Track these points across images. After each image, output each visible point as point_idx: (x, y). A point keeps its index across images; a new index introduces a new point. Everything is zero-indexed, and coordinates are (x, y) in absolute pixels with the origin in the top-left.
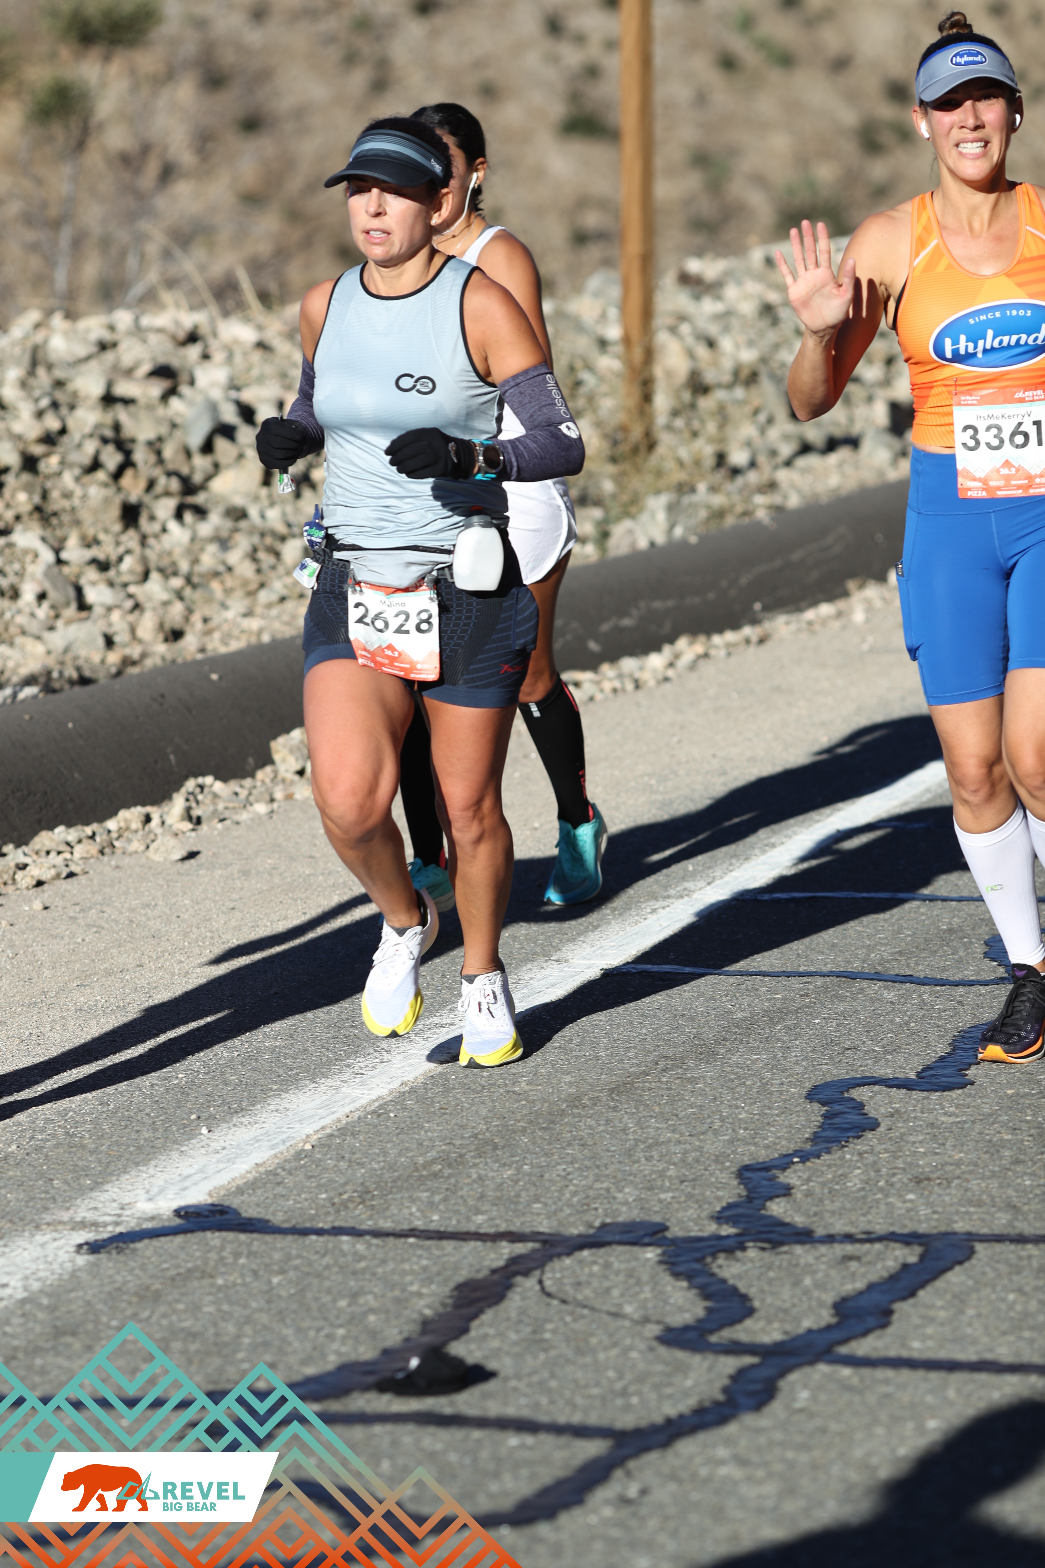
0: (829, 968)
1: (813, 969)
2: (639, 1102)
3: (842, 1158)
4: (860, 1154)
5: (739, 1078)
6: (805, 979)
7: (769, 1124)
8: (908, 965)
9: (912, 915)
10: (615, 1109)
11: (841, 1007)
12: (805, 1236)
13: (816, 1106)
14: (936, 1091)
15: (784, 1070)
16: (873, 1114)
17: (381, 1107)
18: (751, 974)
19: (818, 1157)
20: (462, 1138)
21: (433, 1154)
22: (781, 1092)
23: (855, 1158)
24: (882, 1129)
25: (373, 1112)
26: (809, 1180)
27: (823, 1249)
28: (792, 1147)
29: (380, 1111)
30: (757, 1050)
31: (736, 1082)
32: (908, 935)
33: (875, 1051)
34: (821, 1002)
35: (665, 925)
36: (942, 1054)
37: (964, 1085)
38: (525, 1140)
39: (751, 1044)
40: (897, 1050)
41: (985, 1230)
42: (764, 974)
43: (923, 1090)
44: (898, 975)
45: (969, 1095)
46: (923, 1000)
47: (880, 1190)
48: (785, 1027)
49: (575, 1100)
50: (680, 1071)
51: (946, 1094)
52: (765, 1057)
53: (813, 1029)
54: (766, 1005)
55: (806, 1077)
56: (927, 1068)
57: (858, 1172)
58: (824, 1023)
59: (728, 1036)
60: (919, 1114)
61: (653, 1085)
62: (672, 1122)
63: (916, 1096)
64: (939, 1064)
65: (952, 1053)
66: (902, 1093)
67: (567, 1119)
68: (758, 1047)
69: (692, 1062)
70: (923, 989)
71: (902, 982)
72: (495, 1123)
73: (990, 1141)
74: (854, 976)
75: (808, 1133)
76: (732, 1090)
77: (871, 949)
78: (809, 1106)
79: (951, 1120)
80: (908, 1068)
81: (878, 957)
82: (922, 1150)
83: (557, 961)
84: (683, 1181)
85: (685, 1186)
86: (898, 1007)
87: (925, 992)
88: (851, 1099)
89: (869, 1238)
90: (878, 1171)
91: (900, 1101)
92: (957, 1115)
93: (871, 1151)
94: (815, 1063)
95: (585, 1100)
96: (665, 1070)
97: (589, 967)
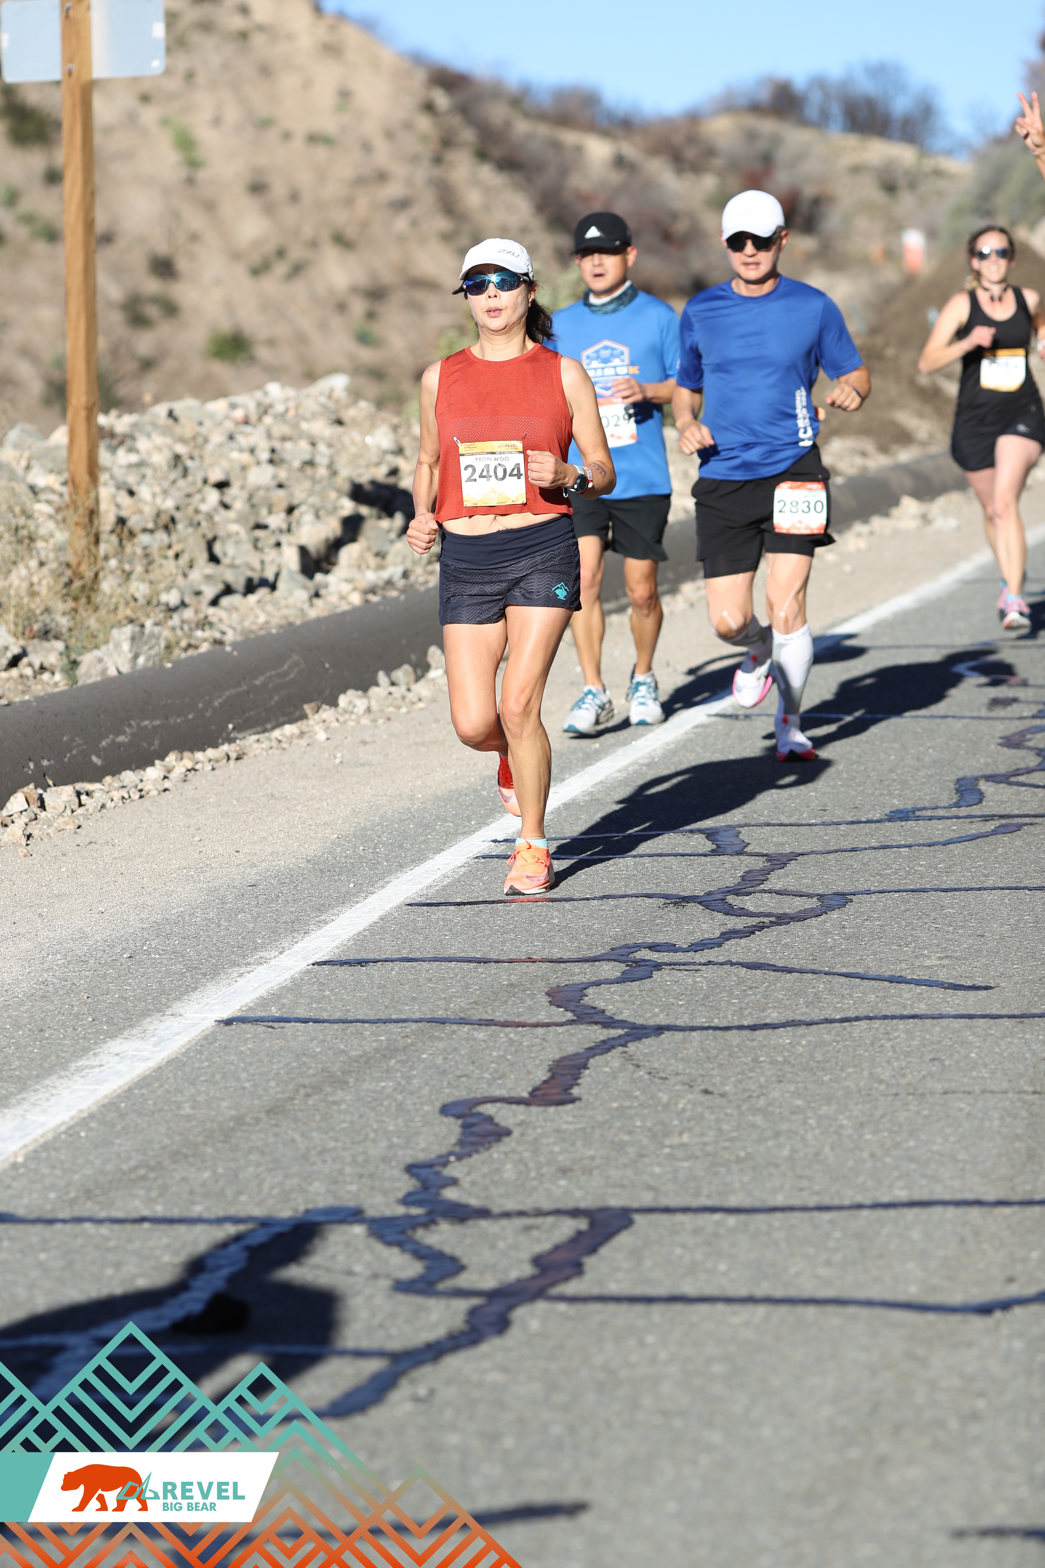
0: (417, 1016)
1: (403, 1017)
2: (296, 1120)
3: (491, 1156)
4: (506, 1153)
5: (375, 1100)
6: (400, 1025)
7: (416, 1133)
8: (486, 1012)
9: (473, 974)
10: (277, 1125)
11: (441, 1045)
12: (484, 1213)
13: (452, 1120)
14: (551, 1105)
15: (412, 1093)
16: (503, 1124)
17: (70, 1128)
18: (351, 1022)
19: (469, 1155)
20: (153, 1150)
21: (133, 1163)
22: (417, 1110)
23: (502, 1156)
24: (516, 1134)
26: (469, 1174)
27: (504, 1222)
28: (444, 1150)
30: (381, 1079)
31: (374, 1104)
32: (476, 990)
33: (484, 1078)
34: (421, 1041)
35: (256, 985)
36: (544, 1078)
37: (573, 1101)
38: (209, 1150)
39: (375, 1075)
40: (503, 1076)
41: (635, 1205)
42: (363, 1022)
43: (539, 1105)
44: (480, 1020)
45: (581, 1108)
46: (511, 1039)
47: (534, 1179)
48: (399, 1061)
49: (239, 1120)
50: (321, 1096)
51: (560, 1108)
52: (391, 1084)
53: (423, 1062)
54: (374, 1044)
55: (433, 1097)
56: (536, 1089)
57: (509, 1166)
58: (431, 1058)
59: (351, 1069)
60: (543, 1123)
61: (302, 1107)
62: (331, 1134)
63: (534, 1109)
64: (544, 1086)
65: (552, 1077)
66: (522, 1108)
67: (239, 1134)
68: (381, 1077)
69: (329, 1089)
70: (507, 1030)
71: (486, 1025)
72: (177, 1138)
73: (612, 1142)
74: (442, 1022)
75: (453, 1140)
76: (373, 1109)
77: (448, 1001)
78: (445, 1120)
79: (572, 1127)
80: (519, 1089)
81: (457, 1006)
82: (557, 1149)
83: (173, 1015)
84: (361, 1176)
85: (364, 1180)
86: (491, 1044)
87: (510, 1033)
88: (479, 1114)
89: (540, 1213)
90: (526, 1165)
91: (523, 1114)
92: (576, 1124)
93: (514, 1151)
94: (437, 1087)
95: (248, 1120)
96: (308, 1096)
97: (204, 1019)
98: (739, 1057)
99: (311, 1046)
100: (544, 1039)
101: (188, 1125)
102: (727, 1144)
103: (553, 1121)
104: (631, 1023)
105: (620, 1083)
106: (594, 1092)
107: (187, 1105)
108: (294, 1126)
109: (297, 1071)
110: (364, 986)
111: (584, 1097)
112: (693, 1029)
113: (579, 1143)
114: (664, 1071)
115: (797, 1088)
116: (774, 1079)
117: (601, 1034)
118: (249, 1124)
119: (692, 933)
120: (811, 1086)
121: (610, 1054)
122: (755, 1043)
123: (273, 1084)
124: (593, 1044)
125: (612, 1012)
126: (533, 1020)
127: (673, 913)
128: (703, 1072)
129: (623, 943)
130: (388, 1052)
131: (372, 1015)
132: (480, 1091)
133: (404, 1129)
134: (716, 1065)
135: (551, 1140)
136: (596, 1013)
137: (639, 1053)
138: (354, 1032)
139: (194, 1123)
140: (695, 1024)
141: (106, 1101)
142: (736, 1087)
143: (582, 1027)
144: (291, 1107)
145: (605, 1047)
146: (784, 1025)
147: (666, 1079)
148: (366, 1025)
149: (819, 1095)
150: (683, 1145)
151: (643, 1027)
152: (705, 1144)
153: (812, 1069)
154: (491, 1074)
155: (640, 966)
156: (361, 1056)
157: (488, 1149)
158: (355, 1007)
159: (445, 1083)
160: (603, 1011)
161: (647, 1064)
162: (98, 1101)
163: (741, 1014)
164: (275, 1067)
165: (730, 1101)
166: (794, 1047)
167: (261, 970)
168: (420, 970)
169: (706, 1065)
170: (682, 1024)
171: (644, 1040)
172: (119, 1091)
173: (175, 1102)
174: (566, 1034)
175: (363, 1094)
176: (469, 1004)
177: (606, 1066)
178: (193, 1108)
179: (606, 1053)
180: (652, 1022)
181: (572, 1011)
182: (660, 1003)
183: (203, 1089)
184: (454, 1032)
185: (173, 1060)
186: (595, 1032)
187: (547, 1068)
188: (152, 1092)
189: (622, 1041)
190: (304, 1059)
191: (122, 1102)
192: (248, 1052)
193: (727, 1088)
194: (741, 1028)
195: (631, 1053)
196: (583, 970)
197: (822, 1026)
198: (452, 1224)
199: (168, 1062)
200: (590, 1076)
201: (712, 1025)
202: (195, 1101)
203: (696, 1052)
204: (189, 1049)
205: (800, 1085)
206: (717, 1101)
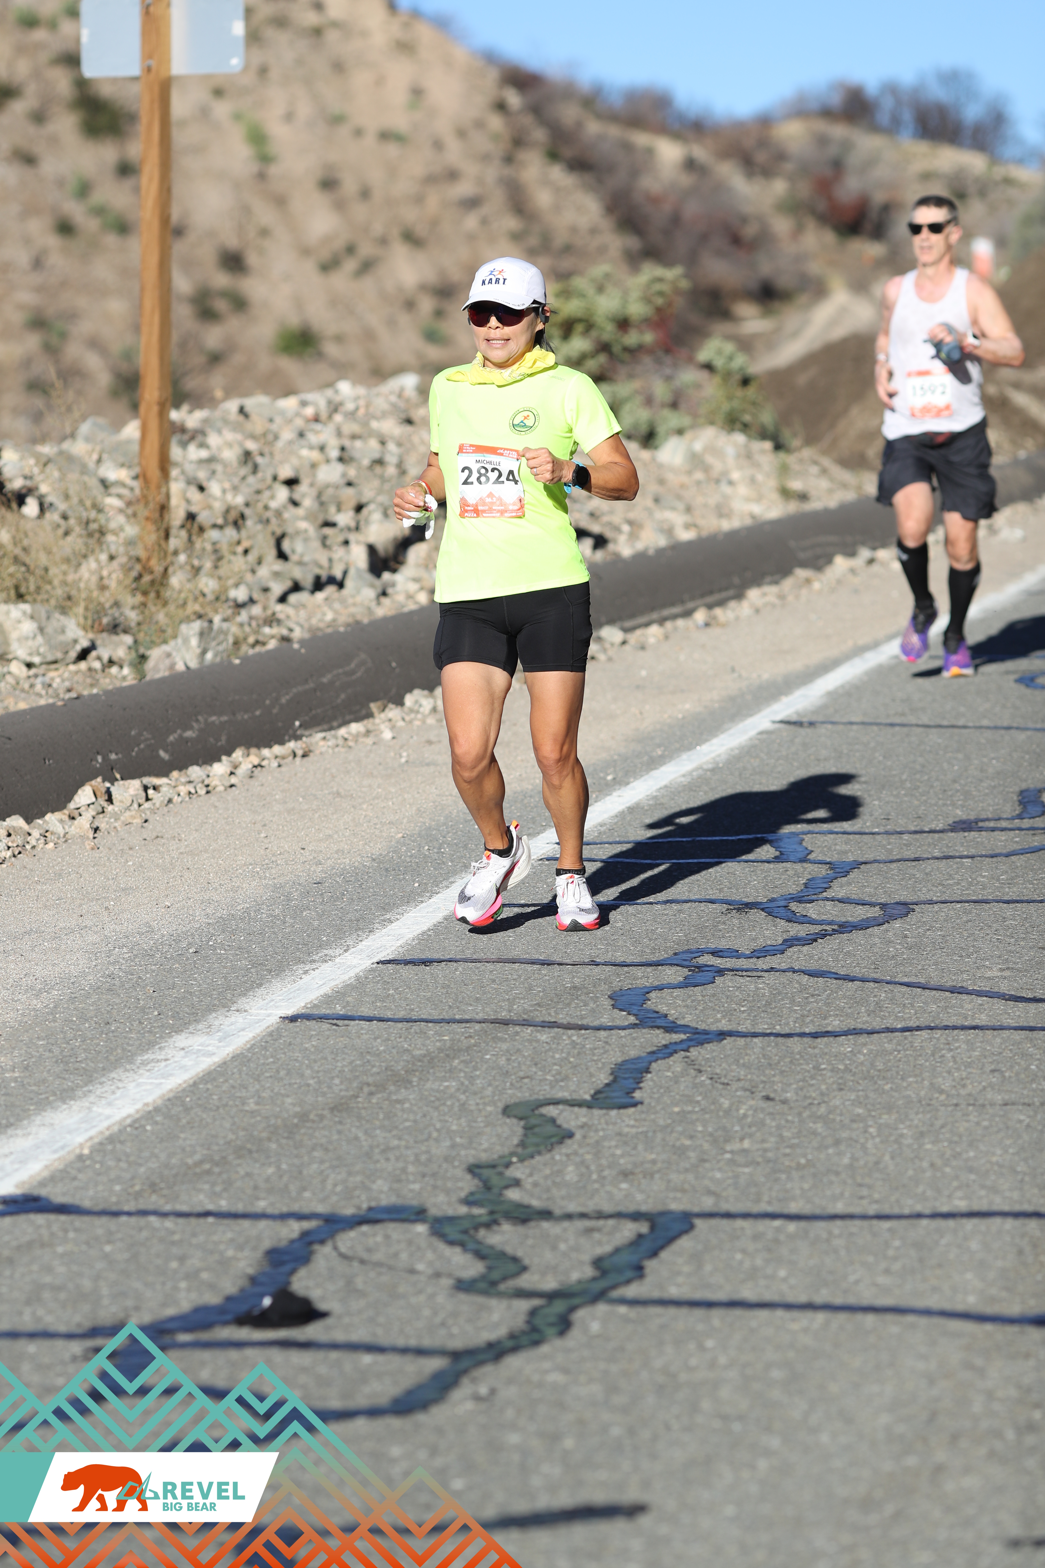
0: (480, 1016)
1: (467, 1017)
2: (359, 1118)
3: (553, 1158)
4: (568, 1155)
5: (438, 1099)
6: (464, 1025)
7: (479, 1133)
8: (549, 1014)
9: (536, 976)
10: (340, 1123)
11: (504, 1046)
12: (546, 1215)
13: (515, 1121)
14: (613, 1108)
15: (475, 1093)
16: (565, 1126)
17: (136, 1121)
18: (415, 1021)
19: (532, 1157)
20: (217, 1144)
21: (197, 1157)
22: (480, 1111)
23: (564, 1158)
24: (578, 1136)
25: (130, 1126)
26: (531, 1175)
27: (566, 1224)
28: (506, 1151)
29: (137, 1124)
30: (444, 1079)
31: (437, 1103)
32: (540, 991)
33: (546, 1080)
34: (484, 1042)
35: (321, 983)
36: (607, 1081)
37: (635, 1105)
38: (274, 1146)
39: (438, 1074)
40: (566, 1078)
41: (696, 1209)
42: (427, 1021)
43: (601, 1108)
44: (543, 1022)
45: (643, 1112)
46: (574, 1041)
47: (595, 1181)
48: (462, 1061)
49: (304, 1117)
50: (385, 1095)
51: (622, 1111)
52: (454, 1084)
53: (486, 1063)
54: (438, 1044)
55: (496, 1098)
56: (598, 1092)
57: (571, 1168)
58: (494, 1058)
59: (415, 1068)
60: (605, 1126)
61: (366, 1105)
62: (395, 1132)
63: (596, 1112)
64: (607, 1089)
65: (614, 1081)
66: (584, 1110)
67: (303, 1131)
68: (444, 1077)
69: (392, 1088)
70: (570, 1032)
71: (549, 1027)
72: (241, 1133)
73: (674, 1146)
74: (506, 1023)
75: (516, 1141)
76: (436, 1108)
77: (511, 1002)
78: (508, 1121)
79: (634, 1130)
80: (581, 1092)
81: (521, 1007)
82: (618, 1152)
83: (238, 1011)
84: (424, 1176)
85: (427, 1179)
86: (554, 1046)
87: (572, 1035)
88: (542, 1115)
89: (601, 1215)
90: (588, 1167)
91: (585, 1116)
92: (638, 1127)
93: (576, 1153)
94: (500, 1088)
95: (312, 1116)
96: (371, 1094)
97: (269, 1016)
98: (801, 1064)
99: (375, 1044)
100: (606, 1043)
101: (253, 1121)
102: (788, 1151)
103: (615, 1124)
104: (693, 1028)
105: (682, 1088)
106: (656, 1096)
107: (251, 1101)
108: (358, 1124)
109: (361, 1069)
110: (428, 985)
111: (646, 1101)
112: (755, 1035)
113: (640, 1147)
114: (725, 1076)
115: (858, 1097)
116: (835, 1086)
117: (663, 1038)
118: (313, 1121)
119: (754, 940)
120: (872, 1095)
121: (672, 1058)
122: (817, 1051)
123: (337, 1081)
124: (655, 1048)
125: (675, 1016)
126: (596, 1023)
127: (735, 919)
128: (764, 1079)
129: (686, 948)
130: (452, 1051)
131: (435, 1015)
132: (542, 1092)
133: (466, 1129)
134: (777, 1071)
135: (613, 1143)
136: (659, 1018)
137: (700, 1058)
138: (418, 1031)
139: (259, 1118)
140: (757, 1031)
141: (171, 1095)
142: (797, 1094)
143: (644, 1031)
144: (355, 1105)
145: (667, 1051)
146: (846, 1033)
147: (728, 1084)
148: (430, 1025)
149: (880, 1103)
150: (744, 1151)
151: (706, 1032)
152: (766, 1150)
153: (873, 1077)
154: (553, 1076)
155: (703, 971)
156: (425, 1056)
157: (550, 1151)
158: (419, 1007)
159: (508, 1084)
160: (666, 1016)
161: (709, 1069)
162: (164, 1095)
163: (803, 1021)
164: (339, 1064)
165: (791, 1108)
166: (855, 1055)
167: (326, 968)
168: (483, 971)
169: (767, 1072)
170: (744, 1030)
171: (706, 1045)
172: (184, 1086)
173: (240, 1097)
174: (628, 1038)
175: (426, 1093)
176: (532, 1006)
177: (668, 1071)
178: (257, 1103)
179: (668, 1057)
180: (714, 1028)
181: (635, 1015)
182: (722, 1009)
183: (268, 1085)
184: (517, 1033)
185: (238, 1055)
186: (657, 1036)
187: (610, 1072)
188: (217, 1086)
189: (684, 1046)
190: (368, 1057)
191: (187, 1096)
192: (312, 1050)
193: (789, 1095)
194: (802, 1035)
195: (693, 1058)
196: (646, 974)
197: (883, 1035)
198: (514, 1224)
199: (233, 1057)
200: (652, 1080)
201: (774, 1031)
202: (259, 1097)
203: (758, 1058)
204: (254, 1044)
205: (861, 1093)
206: (778, 1107)
